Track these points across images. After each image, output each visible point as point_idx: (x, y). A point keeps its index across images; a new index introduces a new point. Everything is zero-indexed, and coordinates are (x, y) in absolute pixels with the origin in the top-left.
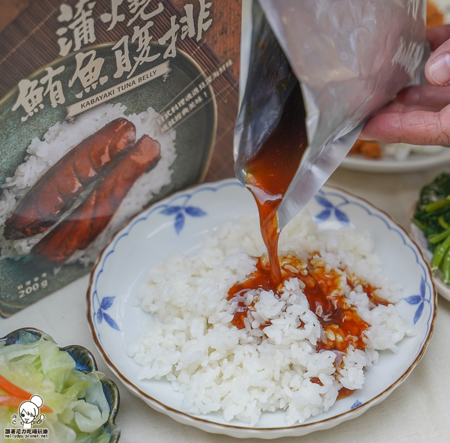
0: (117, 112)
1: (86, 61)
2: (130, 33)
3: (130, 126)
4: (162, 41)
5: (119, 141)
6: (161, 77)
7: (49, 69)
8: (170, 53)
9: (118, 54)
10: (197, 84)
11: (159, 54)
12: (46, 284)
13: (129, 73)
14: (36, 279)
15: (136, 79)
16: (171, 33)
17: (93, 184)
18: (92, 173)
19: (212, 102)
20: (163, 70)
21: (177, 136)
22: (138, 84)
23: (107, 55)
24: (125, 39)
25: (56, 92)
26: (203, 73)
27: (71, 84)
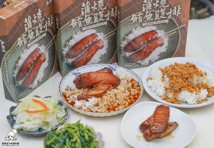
0: (94, 31)
1: (87, 17)
3: (97, 36)
4: (106, 16)
5: (94, 39)
6: (105, 25)
7: (79, 18)
8: (108, 19)
9: (95, 17)
10: (114, 29)
11: (105, 19)
15: (99, 24)
16: (108, 14)
17: (87, 49)
20: (105, 23)
21: (108, 41)
22: (99, 26)
23: (92, 16)
24: (97, 14)
25: (80, 23)
26: (115, 26)
27: (83, 22)
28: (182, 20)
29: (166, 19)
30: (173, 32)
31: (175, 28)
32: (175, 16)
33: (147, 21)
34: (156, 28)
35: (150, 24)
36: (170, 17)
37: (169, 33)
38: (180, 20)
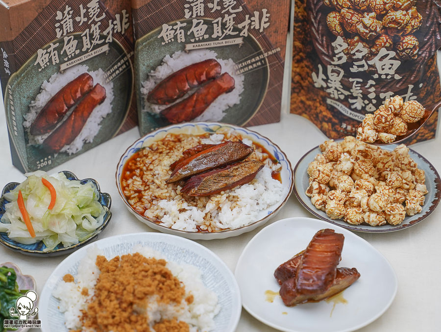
0: (84, 69)
1: (69, 41)
2: (90, 28)
3: (90, 78)
4: (105, 33)
5: (85, 86)
6: (105, 53)
7: (52, 44)
8: (109, 39)
9: (84, 38)
10: (123, 58)
11: (104, 40)
12: (51, 163)
13: (89, 49)
14: (46, 159)
15: (93, 52)
16: (109, 29)
18: (72, 102)
19: (131, 68)
20: (106, 48)
21: (114, 85)
22: (94, 55)
23: (78, 38)
24: (87, 30)
25: (55, 57)
26: (125, 52)
27: (62, 53)
28: (272, 40)
29: (237, 36)
30: (254, 63)
31: (259, 55)
32: (256, 32)
33: (195, 39)
34: (216, 54)
35: (203, 47)
36: (245, 33)
37: (245, 66)
38: (267, 39)
